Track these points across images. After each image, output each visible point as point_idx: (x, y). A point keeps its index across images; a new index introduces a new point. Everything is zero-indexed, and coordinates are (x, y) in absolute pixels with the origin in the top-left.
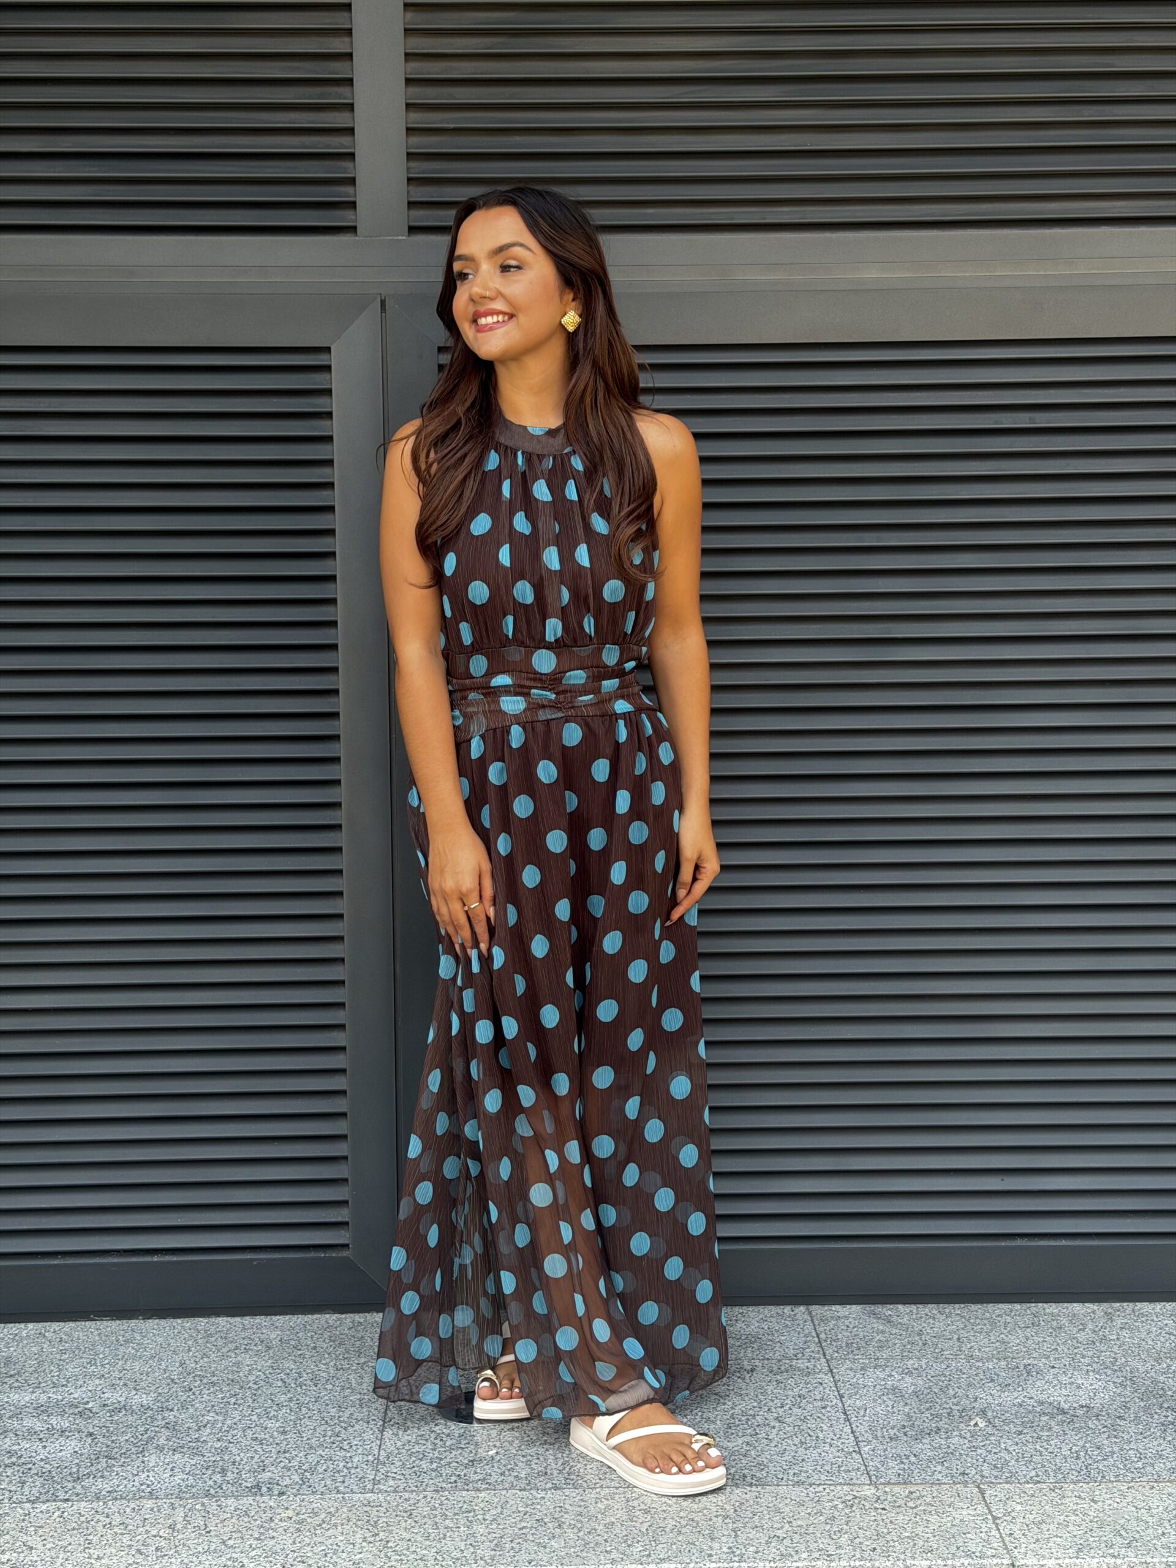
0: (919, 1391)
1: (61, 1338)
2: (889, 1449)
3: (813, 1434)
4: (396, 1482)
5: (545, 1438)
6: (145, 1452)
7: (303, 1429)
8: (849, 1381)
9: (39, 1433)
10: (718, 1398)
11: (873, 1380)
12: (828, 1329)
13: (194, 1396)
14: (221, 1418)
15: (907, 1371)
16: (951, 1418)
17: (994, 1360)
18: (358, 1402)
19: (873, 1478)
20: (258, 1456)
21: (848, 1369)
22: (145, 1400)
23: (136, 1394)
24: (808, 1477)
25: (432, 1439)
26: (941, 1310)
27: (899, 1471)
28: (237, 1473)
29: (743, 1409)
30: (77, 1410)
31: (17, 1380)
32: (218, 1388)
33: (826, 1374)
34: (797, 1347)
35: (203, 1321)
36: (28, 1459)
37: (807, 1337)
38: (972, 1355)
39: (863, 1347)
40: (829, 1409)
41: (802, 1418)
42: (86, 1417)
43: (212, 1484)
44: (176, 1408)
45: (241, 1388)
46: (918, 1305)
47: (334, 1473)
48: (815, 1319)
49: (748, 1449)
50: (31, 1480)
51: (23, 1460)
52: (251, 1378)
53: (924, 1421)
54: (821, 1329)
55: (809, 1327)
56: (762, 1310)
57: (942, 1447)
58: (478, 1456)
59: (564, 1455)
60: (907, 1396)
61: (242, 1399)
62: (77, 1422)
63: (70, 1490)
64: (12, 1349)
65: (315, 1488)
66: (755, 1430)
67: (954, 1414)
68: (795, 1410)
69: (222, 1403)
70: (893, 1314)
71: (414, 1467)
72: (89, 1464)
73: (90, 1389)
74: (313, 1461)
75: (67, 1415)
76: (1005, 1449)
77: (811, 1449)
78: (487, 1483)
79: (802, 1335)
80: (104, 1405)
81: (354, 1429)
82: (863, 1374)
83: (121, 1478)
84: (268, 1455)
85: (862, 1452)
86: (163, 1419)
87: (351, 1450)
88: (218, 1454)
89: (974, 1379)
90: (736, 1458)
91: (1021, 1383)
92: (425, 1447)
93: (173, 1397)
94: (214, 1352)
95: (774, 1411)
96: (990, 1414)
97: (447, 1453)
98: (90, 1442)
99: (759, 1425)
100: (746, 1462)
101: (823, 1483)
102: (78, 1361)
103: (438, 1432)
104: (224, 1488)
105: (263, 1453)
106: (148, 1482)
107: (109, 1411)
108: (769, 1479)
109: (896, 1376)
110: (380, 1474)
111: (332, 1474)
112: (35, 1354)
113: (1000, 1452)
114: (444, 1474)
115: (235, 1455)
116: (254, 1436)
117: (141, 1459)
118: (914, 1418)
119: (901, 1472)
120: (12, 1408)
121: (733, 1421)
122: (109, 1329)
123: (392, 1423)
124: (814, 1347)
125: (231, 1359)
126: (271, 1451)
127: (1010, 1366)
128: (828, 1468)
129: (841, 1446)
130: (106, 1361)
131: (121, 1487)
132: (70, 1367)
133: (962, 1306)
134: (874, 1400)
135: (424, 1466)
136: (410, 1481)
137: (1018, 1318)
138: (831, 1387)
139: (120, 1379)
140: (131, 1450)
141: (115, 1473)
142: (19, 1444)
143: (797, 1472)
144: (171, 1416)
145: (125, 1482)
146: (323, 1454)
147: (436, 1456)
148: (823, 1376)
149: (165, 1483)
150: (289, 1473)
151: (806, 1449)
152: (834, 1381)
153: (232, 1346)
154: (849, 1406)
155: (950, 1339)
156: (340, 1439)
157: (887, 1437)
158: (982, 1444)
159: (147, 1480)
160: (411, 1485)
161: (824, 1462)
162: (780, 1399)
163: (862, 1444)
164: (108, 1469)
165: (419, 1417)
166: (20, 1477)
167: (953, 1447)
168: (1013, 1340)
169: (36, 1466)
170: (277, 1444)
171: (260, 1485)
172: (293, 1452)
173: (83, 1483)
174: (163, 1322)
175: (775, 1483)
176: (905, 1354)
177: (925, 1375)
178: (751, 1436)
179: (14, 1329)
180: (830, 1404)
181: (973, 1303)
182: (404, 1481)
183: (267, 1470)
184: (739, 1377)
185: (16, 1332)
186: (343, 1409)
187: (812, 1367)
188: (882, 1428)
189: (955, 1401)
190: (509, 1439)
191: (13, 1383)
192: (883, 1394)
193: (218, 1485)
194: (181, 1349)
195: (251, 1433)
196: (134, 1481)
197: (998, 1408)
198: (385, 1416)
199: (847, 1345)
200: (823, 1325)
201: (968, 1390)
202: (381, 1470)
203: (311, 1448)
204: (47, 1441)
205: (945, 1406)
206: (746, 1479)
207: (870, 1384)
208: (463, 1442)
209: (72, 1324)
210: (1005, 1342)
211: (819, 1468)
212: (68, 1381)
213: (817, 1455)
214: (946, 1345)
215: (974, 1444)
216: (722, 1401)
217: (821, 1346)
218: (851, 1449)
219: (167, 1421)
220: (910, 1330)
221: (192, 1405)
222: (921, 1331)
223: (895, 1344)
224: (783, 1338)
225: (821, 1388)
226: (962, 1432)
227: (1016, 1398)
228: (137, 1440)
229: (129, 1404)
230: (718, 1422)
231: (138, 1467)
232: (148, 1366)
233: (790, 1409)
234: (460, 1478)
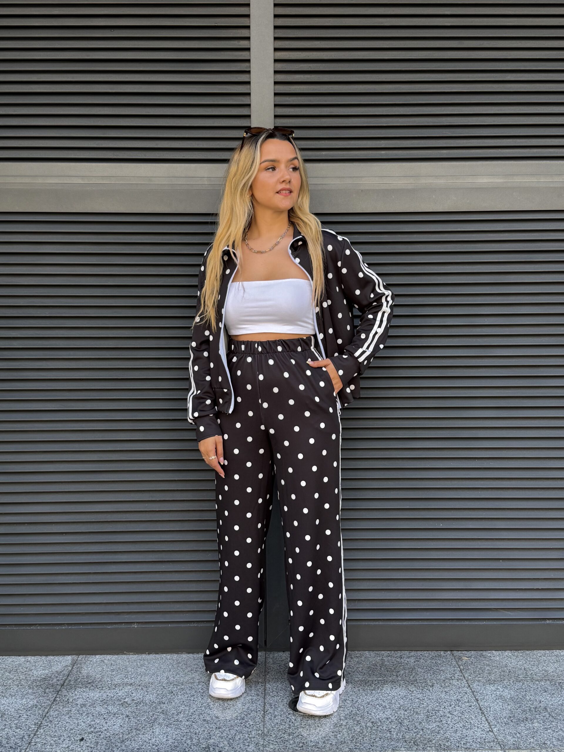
0: (513, 697)
1: (112, 663)
2: (506, 729)
3: (468, 721)
4: (274, 746)
5: (341, 722)
6: (154, 727)
7: (227, 715)
8: (479, 692)
9: (103, 715)
10: (419, 700)
11: (490, 691)
12: (463, 663)
13: (173, 696)
14: (187, 708)
15: (504, 686)
16: (531, 712)
17: (544, 680)
18: (250, 700)
19: (502, 746)
20: (206, 730)
21: (477, 685)
22: (152, 697)
23: (147, 694)
24: (471, 745)
25: (288, 722)
26: (513, 653)
27: (514, 742)
28: (198, 740)
29: (432, 707)
30: (120, 703)
31: (92, 686)
32: (185, 692)
33: (468, 688)
34: (451, 673)
35: (175, 656)
36: (99, 729)
37: (455, 668)
38: (533, 678)
39: (482, 673)
40: (473, 707)
41: (461, 712)
42: (125, 706)
43: (186, 745)
44: (166, 702)
45: (196, 692)
46: (502, 651)
47: (244, 740)
48: (456, 658)
49: (439, 729)
50: (100, 741)
51: (96, 730)
52: (200, 686)
53: (519, 714)
54: (460, 663)
55: (454, 663)
56: (430, 653)
57: (531, 728)
58: (311, 732)
59: (352, 732)
60: (508, 700)
61: (197, 698)
62: (121, 709)
63: (119, 747)
64: (89, 669)
65: (235, 749)
66: (440, 719)
67: (532, 709)
68: (457, 708)
69: (187, 700)
70: (491, 655)
71: (281, 738)
72: (128, 733)
73: (126, 691)
74: (233, 733)
75: (116, 705)
76: (561, 730)
77: (469, 729)
78: (318, 747)
79: (452, 667)
80: (133, 700)
81: (251, 715)
82: (485, 688)
83: (143, 741)
84: (211, 729)
85: (494, 731)
86: (161, 708)
87: (250, 727)
88: (188, 729)
89: (537, 691)
90: (434, 734)
91: (559, 693)
92: (285, 726)
93: (164, 696)
94: (181, 672)
95: (447, 708)
96: (549, 710)
97: (296, 730)
98: (127, 719)
99: (442, 716)
100: (440, 737)
101: (478, 749)
102: (120, 675)
103: (290, 718)
104: (192, 748)
105: (208, 728)
106: (156, 744)
107: (135, 703)
108: (453, 747)
109: (500, 689)
110: (265, 741)
111: (243, 741)
112: (100, 672)
113: (559, 731)
114: (296, 742)
115: (196, 729)
116: (204, 719)
117: (152, 730)
118: (514, 712)
119: (515, 743)
120: (90, 701)
121: (428, 714)
122: (133, 659)
123: (268, 712)
124: (458, 673)
125: (189, 676)
126: (213, 727)
127: (552, 684)
128: (479, 740)
129: (483, 728)
130: (133, 676)
131: (144, 746)
132: (116, 679)
133: (522, 651)
134: (493, 703)
135: (286, 737)
136: (280, 746)
137: (549, 658)
138: (471, 695)
139: (139, 686)
140: (147, 725)
141: (140, 738)
142: (94, 721)
143: (465, 742)
144: (164, 706)
145: (145, 743)
146: (237, 729)
147: (291, 731)
148: (466, 689)
149: (164, 744)
150: (222, 740)
151: (467, 730)
152: (472, 692)
153: (189, 669)
154: (482, 706)
155: (520, 669)
156: (244, 721)
157: (503, 723)
158: (549, 727)
159: (155, 742)
160: (281, 748)
161: (476, 737)
162: (449, 702)
163: (493, 727)
164: (137, 736)
165: (279, 709)
166: (96, 739)
167: (536, 729)
168: (550, 669)
169: (103, 733)
170: (215, 723)
171: (209, 746)
172: (223, 728)
173: (125, 744)
174: (157, 656)
175: (456, 749)
176: (502, 677)
177: (513, 689)
178: (439, 722)
179: (90, 658)
180: (472, 704)
181: (527, 650)
182: (277, 745)
183: (211, 738)
184: (427, 689)
185: (91, 660)
186: (244, 705)
187: (460, 684)
188: (500, 718)
189: (531, 702)
190: (325, 723)
191: (91, 687)
192: (496, 699)
193: (189, 746)
194: (167, 670)
195: (203, 717)
196: (149, 743)
197: (552, 706)
198: (264, 709)
199: (474, 672)
200: (460, 661)
201: (536, 697)
202: (266, 739)
203: (231, 726)
204: (107, 719)
205: (527, 705)
206: (441, 746)
207: (489, 693)
208: (303, 724)
209: (116, 656)
210: (546, 671)
211: (475, 740)
212: (116, 687)
213: (472, 733)
214: (519, 672)
215: (545, 727)
216: (422, 702)
217: (462, 673)
218: (488, 730)
219: (162, 709)
220: (501, 664)
221: (174, 701)
222: (506, 664)
223: (496, 672)
224: (444, 668)
225: (467, 696)
226: (538, 720)
227: (559, 701)
228: (150, 720)
229: (144, 700)
230: (422, 714)
231: (151, 735)
232: (152, 679)
233: (455, 707)
234: (304, 745)
